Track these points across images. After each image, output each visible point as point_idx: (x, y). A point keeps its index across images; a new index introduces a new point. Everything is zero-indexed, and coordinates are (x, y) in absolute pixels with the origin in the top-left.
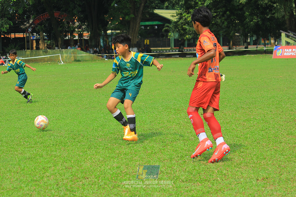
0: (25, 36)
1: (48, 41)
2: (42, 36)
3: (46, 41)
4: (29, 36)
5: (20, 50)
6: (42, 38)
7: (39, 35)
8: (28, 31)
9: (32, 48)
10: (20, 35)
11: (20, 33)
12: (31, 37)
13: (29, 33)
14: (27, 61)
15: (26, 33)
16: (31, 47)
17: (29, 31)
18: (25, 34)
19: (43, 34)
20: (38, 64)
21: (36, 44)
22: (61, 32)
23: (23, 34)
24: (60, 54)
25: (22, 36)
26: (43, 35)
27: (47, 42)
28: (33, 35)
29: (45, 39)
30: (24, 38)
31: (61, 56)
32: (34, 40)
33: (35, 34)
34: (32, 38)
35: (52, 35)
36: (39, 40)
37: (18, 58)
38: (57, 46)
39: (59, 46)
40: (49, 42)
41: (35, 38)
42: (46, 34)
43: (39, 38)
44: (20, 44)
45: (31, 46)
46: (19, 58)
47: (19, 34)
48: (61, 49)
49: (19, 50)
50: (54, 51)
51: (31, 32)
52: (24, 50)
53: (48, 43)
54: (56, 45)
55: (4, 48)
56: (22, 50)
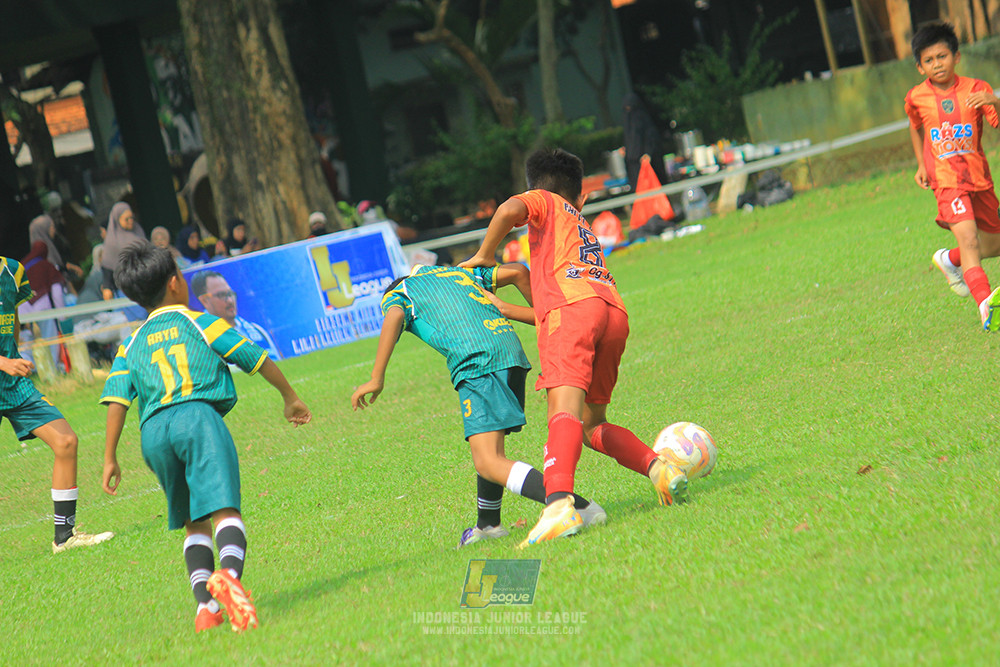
9: (883, 50)
14: (853, 163)
37: (777, 153)
44: (769, 31)
45: (870, 29)
46: (786, 147)
49: (773, 85)
52: (816, 75)
55: (654, 94)
56: (802, 79)
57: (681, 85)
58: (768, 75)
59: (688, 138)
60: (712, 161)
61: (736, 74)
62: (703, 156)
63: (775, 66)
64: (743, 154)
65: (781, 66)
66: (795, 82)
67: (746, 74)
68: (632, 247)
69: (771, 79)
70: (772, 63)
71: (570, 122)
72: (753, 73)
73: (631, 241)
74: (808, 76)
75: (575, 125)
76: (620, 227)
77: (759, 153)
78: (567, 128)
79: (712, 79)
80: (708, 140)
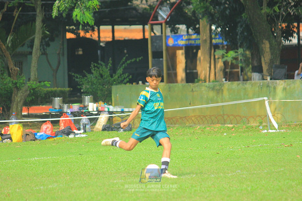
0: (147, 35)
1: (227, 53)
2: (204, 35)
3: (219, 53)
4: (161, 37)
5: (131, 82)
6: (206, 41)
7: (197, 32)
8: (158, 20)
9: (172, 78)
10: (132, 31)
11: (131, 24)
12: (167, 37)
13: (161, 24)
15: (152, 25)
16: (169, 75)
17: (160, 18)
18: (147, 27)
19: (211, 29)
20: (192, 130)
21: (186, 63)
22: (272, 20)
23: (141, 27)
24: (266, 98)
25: (139, 36)
26: (208, 32)
27: (223, 57)
28: (174, 30)
29: (216, 47)
30: (144, 41)
31: (270, 103)
32: (180, 48)
33: (182, 28)
34: (171, 42)
35: (239, 30)
36: (198, 47)
37: (122, 112)
38: (258, 69)
39: (265, 67)
40: (231, 54)
41: (181, 43)
42: (219, 29)
43: (198, 42)
44: (128, 62)
45: (168, 69)
46: (126, 110)
47: (127, 27)
48: (269, 78)
49: (125, 83)
50: (248, 85)
51: (167, 23)
52: (143, 83)
53: (225, 59)
54: (256, 64)
55: (77, 77)
56: (138, 83)
57: (89, 76)
58: (125, 79)
59: (87, 98)
60: (95, 110)
61: (112, 76)
62: (92, 107)
63: (128, 76)
64: (109, 109)
65: (131, 77)
66: (134, 83)
67: (116, 77)
68: (55, 138)
69: (125, 81)
70: (127, 75)
71: (40, 82)
72: (119, 77)
73: (56, 136)
74: (140, 82)
75: (42, 84)
76: (52, 129)
77: (115, 110)
78: (38, 84)
79: (102, 76)
80: (95, 100)
